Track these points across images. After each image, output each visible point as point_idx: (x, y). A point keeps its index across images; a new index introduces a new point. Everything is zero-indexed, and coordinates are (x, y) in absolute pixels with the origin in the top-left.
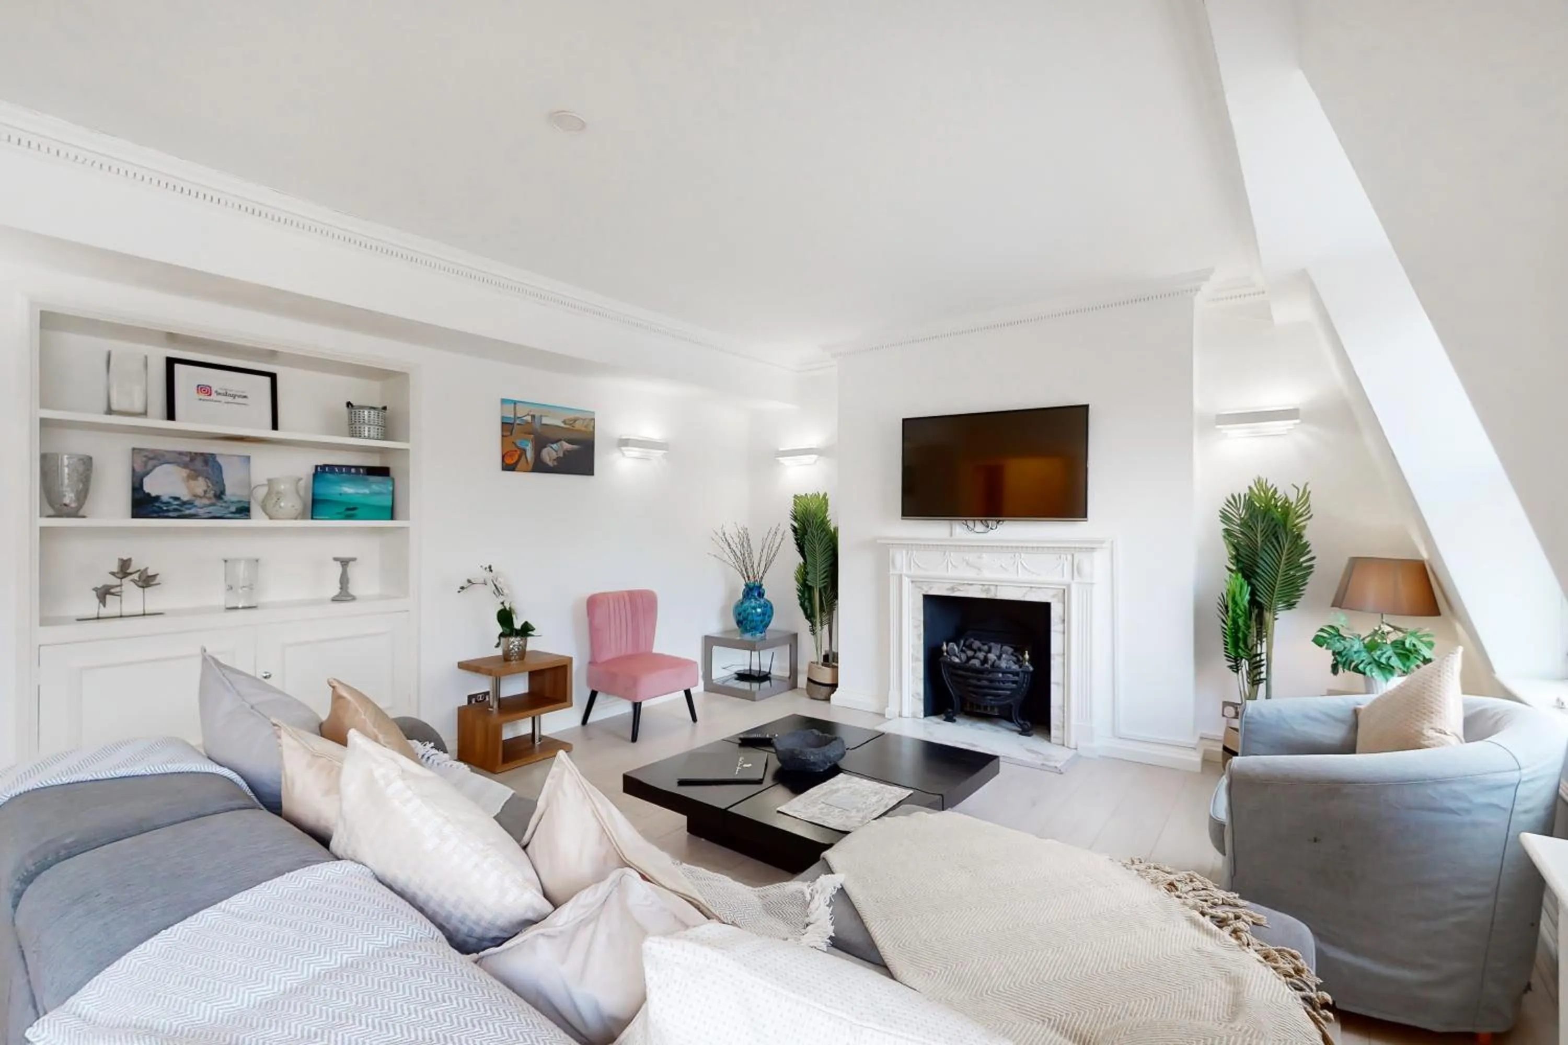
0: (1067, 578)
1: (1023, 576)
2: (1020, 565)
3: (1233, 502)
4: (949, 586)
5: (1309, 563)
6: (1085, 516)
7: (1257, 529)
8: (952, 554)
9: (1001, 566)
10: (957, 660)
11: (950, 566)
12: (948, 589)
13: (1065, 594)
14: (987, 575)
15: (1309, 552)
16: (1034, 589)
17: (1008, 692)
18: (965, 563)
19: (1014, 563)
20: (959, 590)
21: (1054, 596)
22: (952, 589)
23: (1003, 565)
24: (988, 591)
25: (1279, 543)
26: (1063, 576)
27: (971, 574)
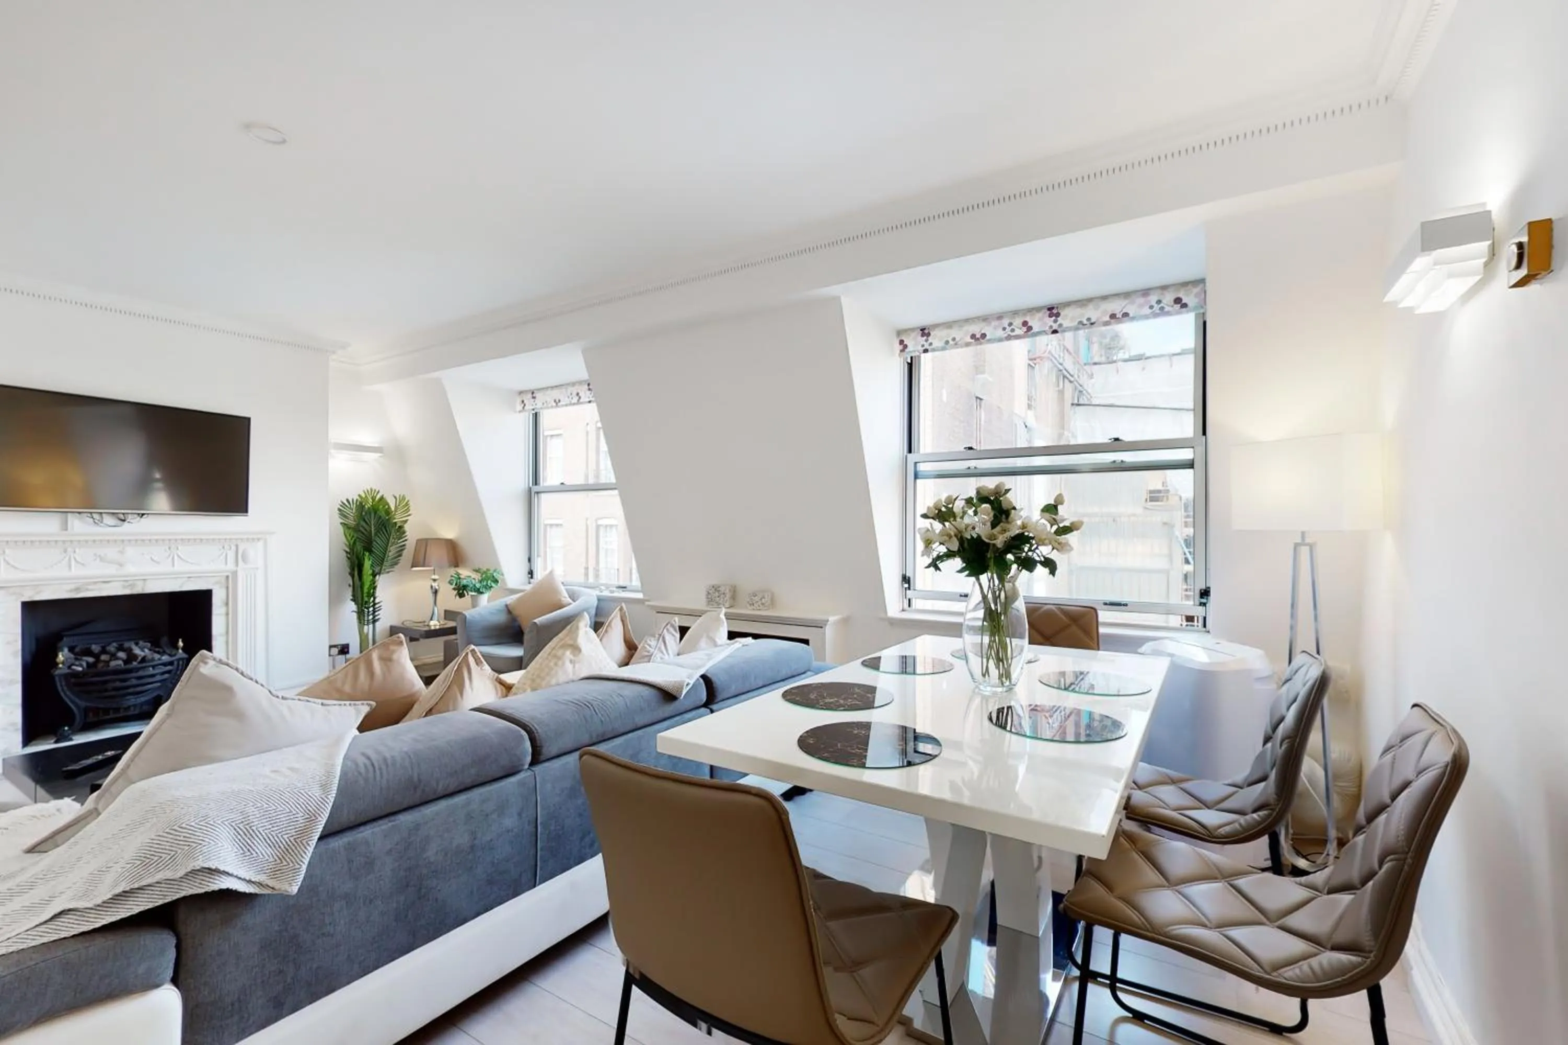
0: (231, 566)
1: (179, 567)
2: (176, 557)
3: (347, 504)
4: (73, 586)
5: (403, 543)
6: (246, 511)
7: (370, 522)
8: (77, 550)
9: (152, 559)
10: (80, 669)
11: (73, 562)
12: (71, 591)
13: (230, 580)
14: (131, 569)
15: (406, 536)
16: (192, 579)
17: (159, 684)
18: (98, 559)
19: (169, 556)
20: (87, 590)
21: (217, 583)
22: (77, 590)
23: (153, 557)
24: (132, 586)
25: (387, 531)
26: (226, 563)
27: (111, 570)
